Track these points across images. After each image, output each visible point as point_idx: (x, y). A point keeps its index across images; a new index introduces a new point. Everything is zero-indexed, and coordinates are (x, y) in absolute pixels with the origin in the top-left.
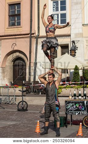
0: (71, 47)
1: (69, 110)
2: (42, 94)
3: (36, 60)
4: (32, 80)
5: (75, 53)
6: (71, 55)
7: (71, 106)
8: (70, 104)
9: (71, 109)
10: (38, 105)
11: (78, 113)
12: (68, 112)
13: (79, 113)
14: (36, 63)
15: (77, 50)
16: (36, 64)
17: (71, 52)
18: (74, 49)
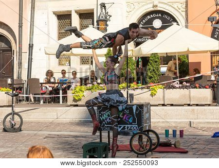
0: (98, 15)
1: (104, 123)
2: (44, 102)
3: (31, 39)
4: (24, 77)
5: (107, 25)
6: (98, 29)
7: (108, 116)
8: (106, 111)
9: (108, 120)
10: (39, 123)
11: (122, 127)
12: (103, 126)
13: (124, 128)
14: (33, 44)
15: (110, 21)
16: (31, 47)
17: (98, 24)
18: (104, 18)
